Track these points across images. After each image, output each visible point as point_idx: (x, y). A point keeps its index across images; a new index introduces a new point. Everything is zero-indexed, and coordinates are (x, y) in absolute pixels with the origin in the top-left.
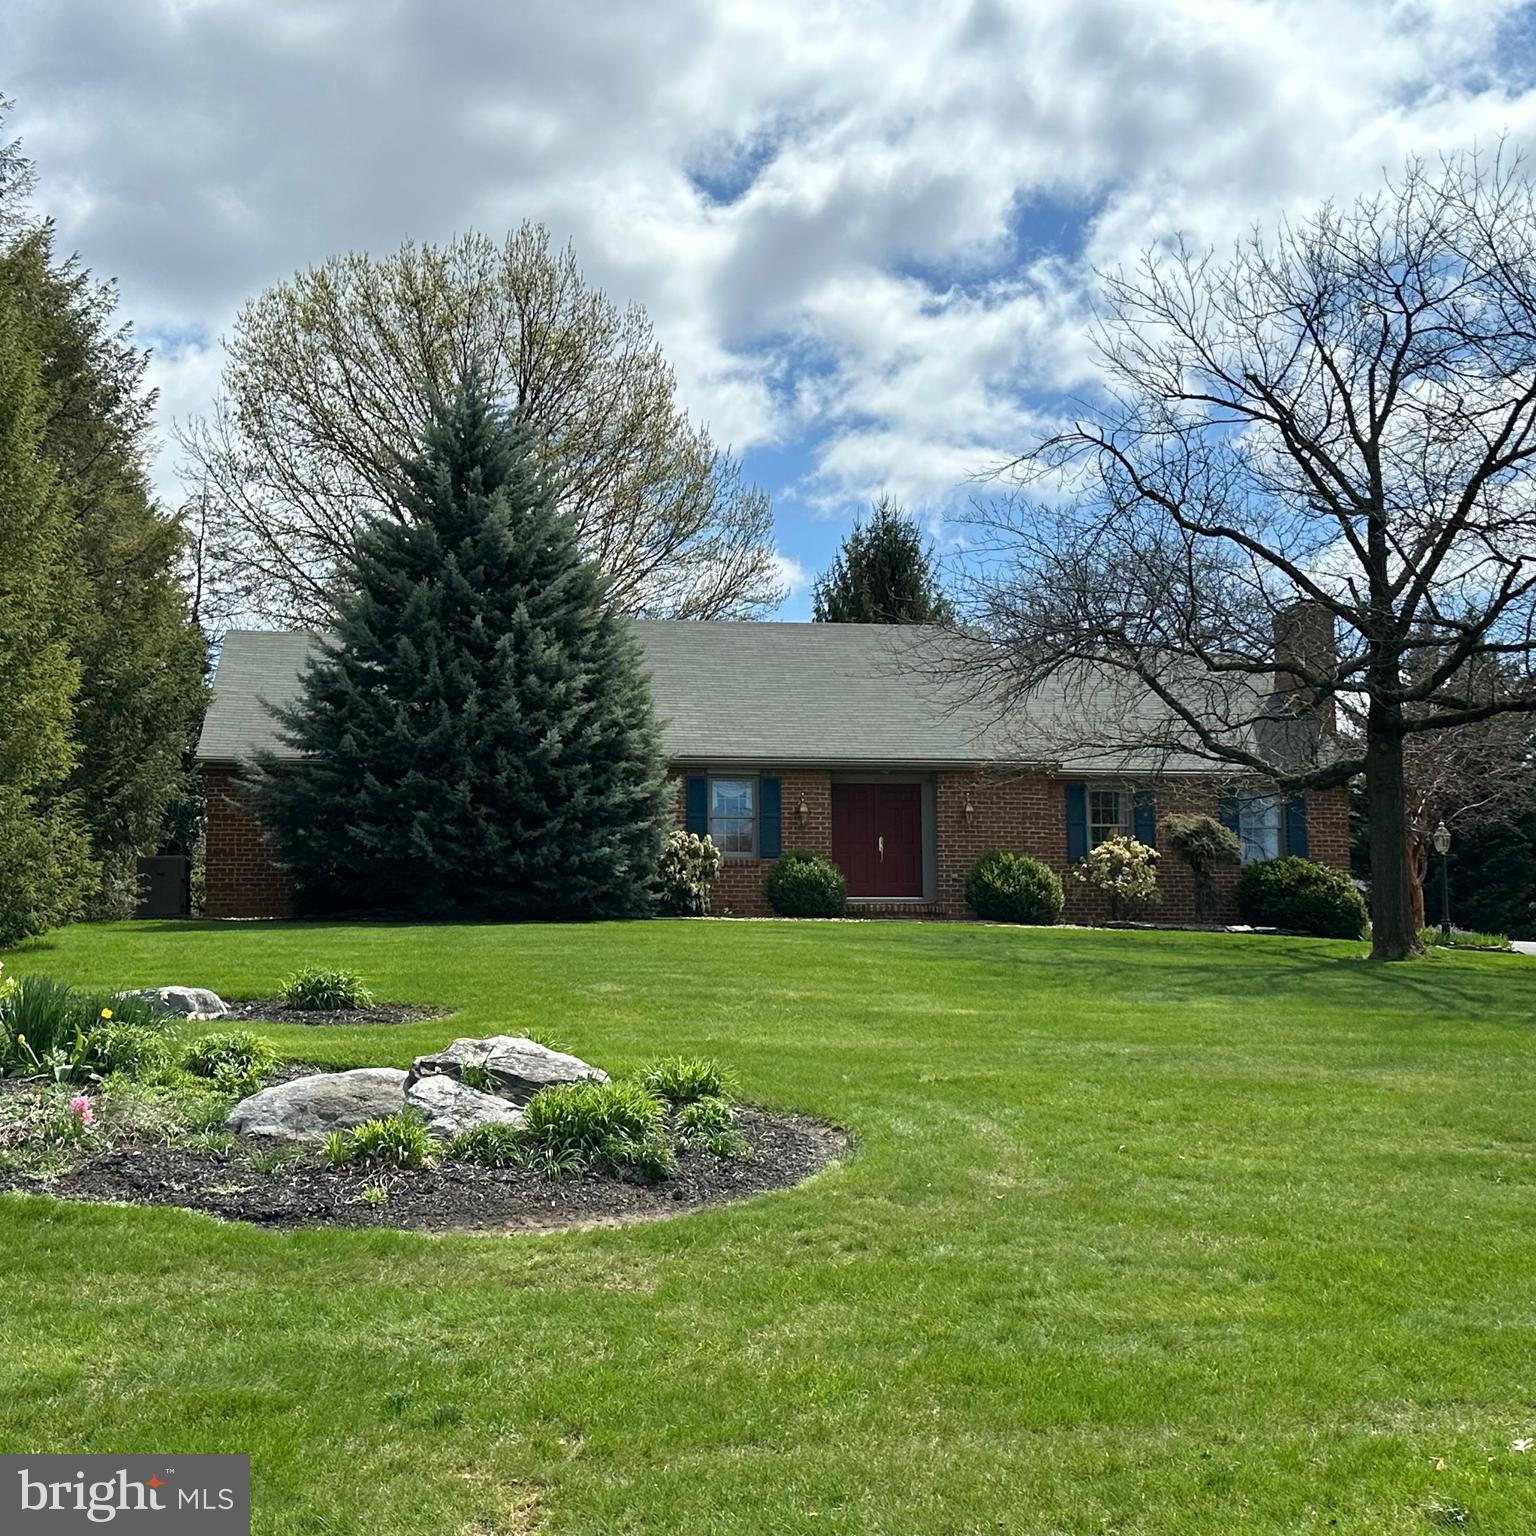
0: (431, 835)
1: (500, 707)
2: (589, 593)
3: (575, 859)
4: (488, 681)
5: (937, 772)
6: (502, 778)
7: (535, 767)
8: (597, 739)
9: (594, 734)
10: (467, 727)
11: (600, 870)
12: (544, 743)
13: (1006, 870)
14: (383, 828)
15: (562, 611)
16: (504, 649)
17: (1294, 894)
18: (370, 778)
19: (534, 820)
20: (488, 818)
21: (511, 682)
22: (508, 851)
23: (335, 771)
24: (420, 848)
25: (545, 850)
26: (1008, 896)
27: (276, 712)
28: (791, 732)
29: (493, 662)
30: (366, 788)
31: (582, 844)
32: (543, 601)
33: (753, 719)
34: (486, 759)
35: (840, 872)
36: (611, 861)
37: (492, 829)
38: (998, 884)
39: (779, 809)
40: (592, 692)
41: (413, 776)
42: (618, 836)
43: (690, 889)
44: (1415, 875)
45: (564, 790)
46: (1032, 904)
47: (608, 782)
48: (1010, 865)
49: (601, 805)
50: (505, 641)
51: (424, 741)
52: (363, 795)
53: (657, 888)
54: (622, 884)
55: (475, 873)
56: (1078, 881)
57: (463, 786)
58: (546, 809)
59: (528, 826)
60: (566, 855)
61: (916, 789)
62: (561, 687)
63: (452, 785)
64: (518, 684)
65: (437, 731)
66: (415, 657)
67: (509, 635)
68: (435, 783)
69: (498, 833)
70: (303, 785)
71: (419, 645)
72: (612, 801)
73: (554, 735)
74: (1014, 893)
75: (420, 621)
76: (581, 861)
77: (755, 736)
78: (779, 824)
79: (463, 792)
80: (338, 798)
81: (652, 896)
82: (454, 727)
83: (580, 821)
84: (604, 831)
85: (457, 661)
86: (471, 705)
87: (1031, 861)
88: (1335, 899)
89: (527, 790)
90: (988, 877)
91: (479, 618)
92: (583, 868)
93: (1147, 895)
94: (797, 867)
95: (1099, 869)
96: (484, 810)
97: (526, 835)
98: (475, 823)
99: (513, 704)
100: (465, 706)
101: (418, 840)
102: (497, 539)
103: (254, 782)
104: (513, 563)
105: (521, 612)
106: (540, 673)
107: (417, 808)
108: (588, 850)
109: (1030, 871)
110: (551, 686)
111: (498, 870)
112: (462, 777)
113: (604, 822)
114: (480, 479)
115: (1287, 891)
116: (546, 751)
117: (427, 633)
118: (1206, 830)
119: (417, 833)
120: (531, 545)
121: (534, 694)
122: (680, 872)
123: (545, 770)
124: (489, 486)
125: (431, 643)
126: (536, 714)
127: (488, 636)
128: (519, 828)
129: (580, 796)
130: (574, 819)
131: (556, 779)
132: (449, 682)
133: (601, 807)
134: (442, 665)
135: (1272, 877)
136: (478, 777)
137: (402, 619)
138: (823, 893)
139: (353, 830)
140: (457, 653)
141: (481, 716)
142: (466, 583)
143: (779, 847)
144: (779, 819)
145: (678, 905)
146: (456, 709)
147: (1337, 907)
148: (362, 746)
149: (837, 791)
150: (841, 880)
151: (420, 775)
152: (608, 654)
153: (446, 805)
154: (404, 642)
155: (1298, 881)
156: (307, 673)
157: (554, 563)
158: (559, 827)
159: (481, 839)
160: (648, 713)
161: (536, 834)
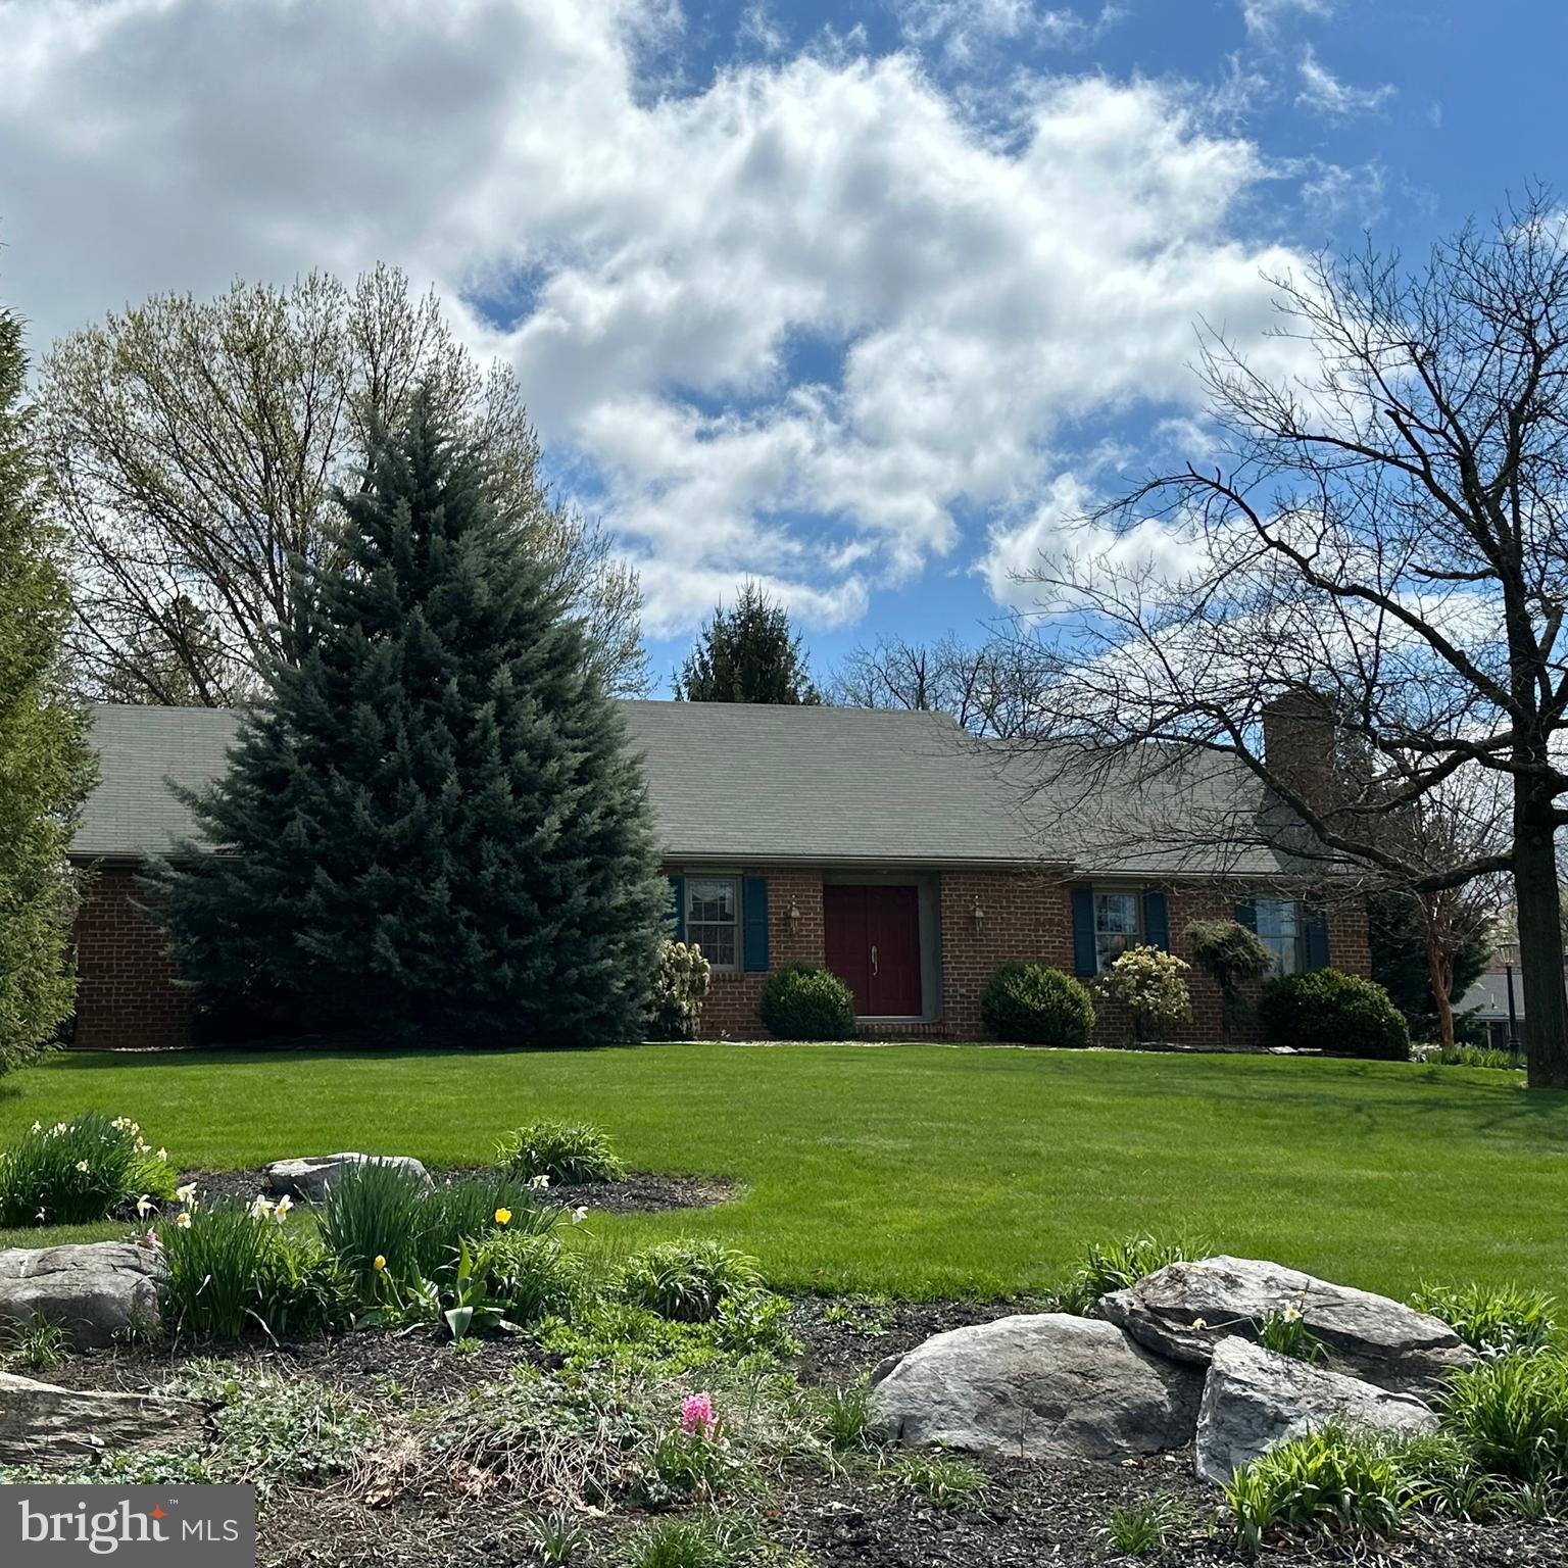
0: (398, 945)
1: (484, 788)
2: (574, 656)
3: (573, 973)
4: (468, 758)
5: (940, 872)
6: (488, 874)
7: (525, 860)
8: (597, 828)
9: (592, 822)
10: (445, 812)
11: (597, 985)
12: (540, 832)
13: (1033, 983)
14: (339, 936)
15: (548, 677)
16: (485, 720)
17: (1336, 1010)
18: (321, 874)
19: (521, 927)
20: (470, 924)
21: (497, 759)
22: (495, 962)
23: (276, 866)
24: (385, 960)
25: (538, 962)
26: (1038, 1014)
27: (186, 797)
28: (772, 826)
29: (474, 735)
30: (318, 886)
31: (579, 956)
32: (523, 664)
33: (727, 811)
34: (468, 852)
35: (849, 986)
36: (611, 974)
37: (475, 937)
38: (1028, 999)
39: (765, 914)
40: (583, 774)
41: (376, 872)
42: (622, 945)
43: (681, 1008)
44: (1442, 987)
45: (558, 890)
46: (1066, 1023)
47: (606, 880)
48: (1036, 977)
49: (602, 908)
50: (485, 711)
51: (393, 830)
52: (312, 895)
53: (648, 1008)
54: (617, 1002)
55: (449, 991)
56: (1101, 996)
57: (440, 884)
58: (536, 912)
59: (512, 934)
60: (561, 970)
61: (912, 891)
62: (553, 766)
63: (426, 883)
64: (506, 761)
65: (407, 818)
66: (378, 727)
67: (493, 703)
68: (405, 880)
69: (480, 942)
70: (236, 885)
71: (382, 711)
72: (613, 903)
73: (553, 822)
74: (1045, 1011)
75: (380, 685)
76: (581, 976)
77: (733, 830)
78: (766, 931)
79: (440, 890)
80: (280, 898)
81: (644, 1016)
82: (428, 812)
83: (579, 926)
84: (602, 940)
85: (428, 734)
86: (451, 786)
87: (1059, 974)
88: (1381, 1016)
89: (514, 890)
90: (1014, 993)
91: (454, 681)
92: (581, 985)
93: (1178, 1012)
94: (801, 981)
95: (1123, 982)
96: (465, 913)
97: (514, 943)
98: (453, 928)
99: (503, 784)
100: (445, 787)
101: (382, 950)
102: (470, 591)
103: (165, 880)
104: (488, 618)
105: (503, 677)
106: (528, 746)
107: (384, 912)
108: (586, 963)
109: (1059, 985)
110: (542, 765)
111: (478, 987)
112: (438, 874)
113: (603, 929)
114: (444, 520)
115: (1327, 1007)
116: (542, 841)
117: (392, 698)
118: (1236, 939)
119: (382, 944)
120: (508, 600)
121: (523, 774)
122: (669, 988)
123: (536, 864)
124: (453, 532)
125: (396, 713)
126: (525, 798)
127: (463, 705)
128: (506, 935)
129: (579, 897)
130: (570, 925)
131: (549, 877)
132: (420, 757)
133: (601, 911)
134: (410, 736)
135: (1309, 992)
136: (457, 873)
137: (358, 683)
138: (833, 1012)
139: (302, 940)
140: (427, 725)
141: (461, 799)
142: (436, 640)
143: (766, 959)
144: (766, 926)
145: (668, 1027)
146: (432, 791)
147: (1381, 1025)
148: (313, 836)
149: (830, 892)
150: (850, 995)
151: (385, 872)
152: (596, 729)
153: (418, 907)
154: (364, 710)
155: (1338, 996)
156: (238, 746)
157: (531, 621)
158: (555, 933)
159: (460, 948)
160: (642, 799)
161: (526, 942)
